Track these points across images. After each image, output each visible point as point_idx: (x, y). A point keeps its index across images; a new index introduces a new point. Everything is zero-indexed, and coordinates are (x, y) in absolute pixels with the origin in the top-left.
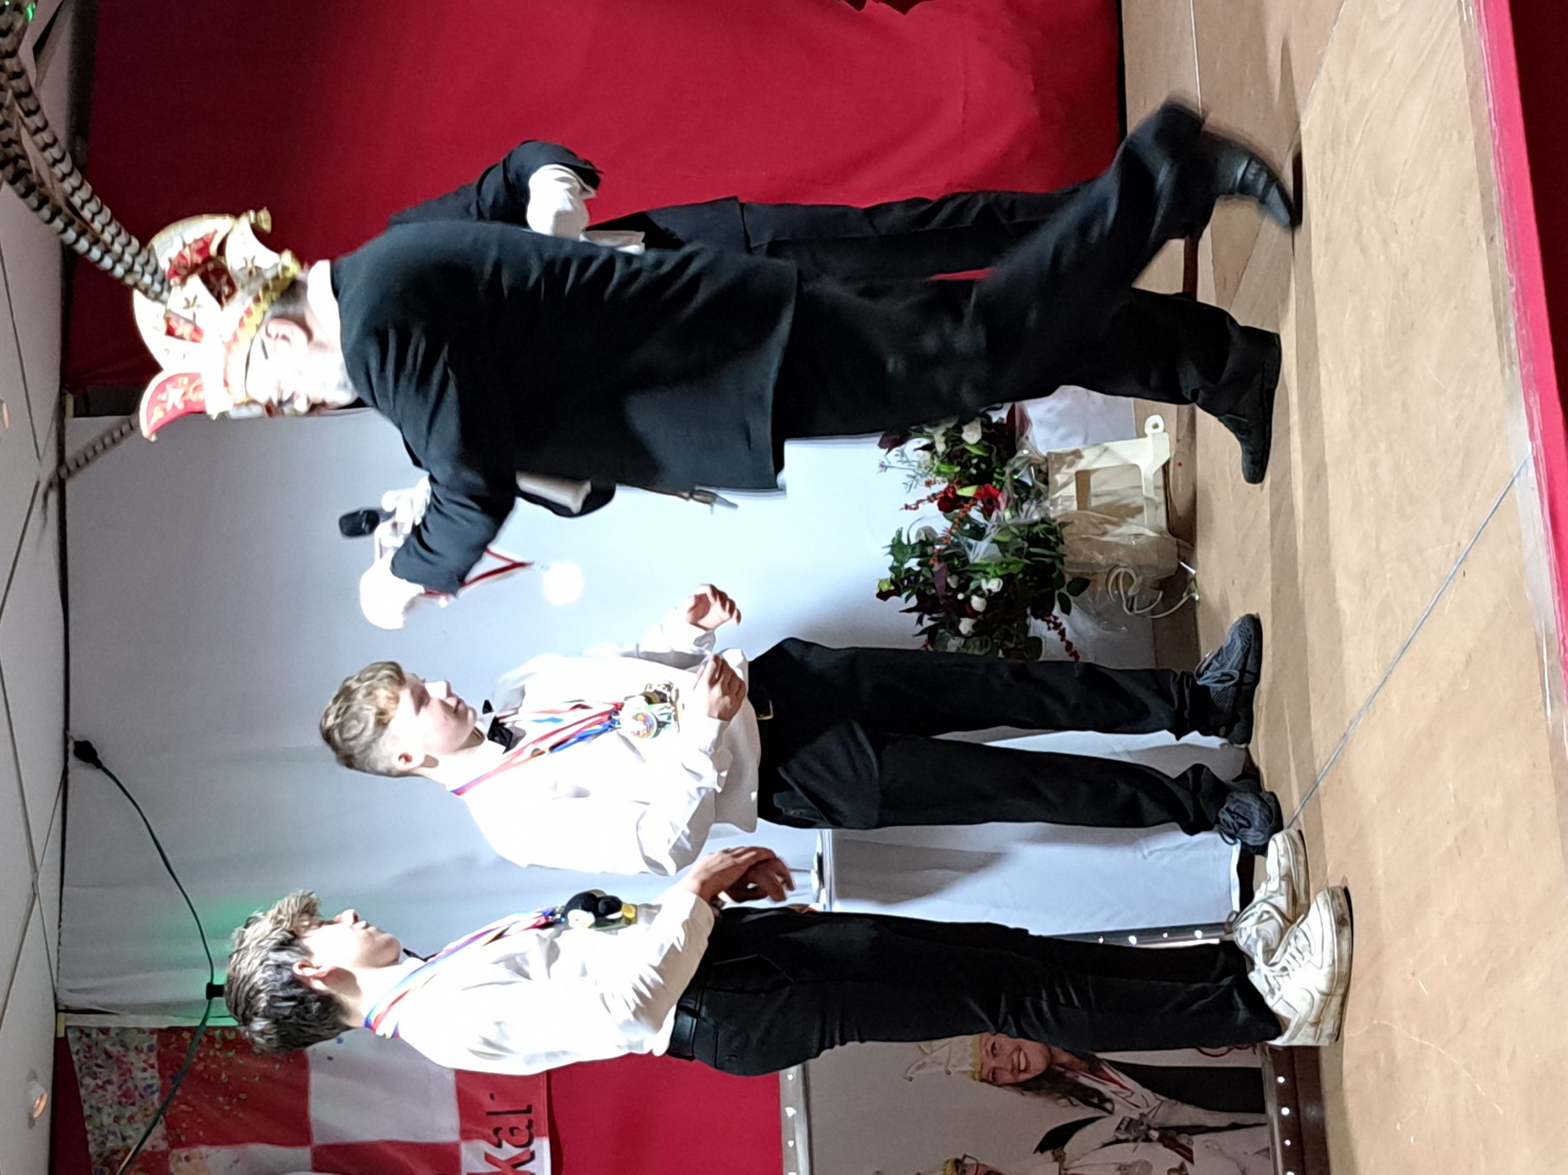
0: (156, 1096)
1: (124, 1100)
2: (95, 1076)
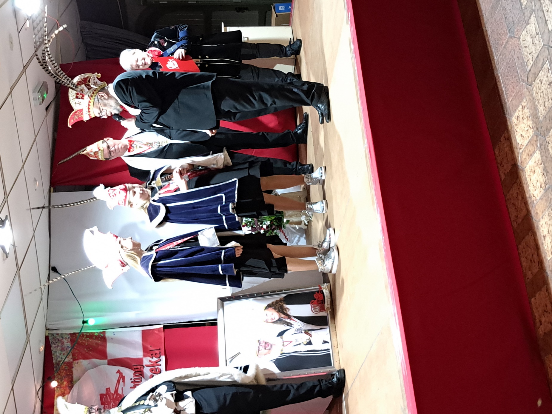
0: (70, 348)
1: (62, 350)
2: (55, 344)
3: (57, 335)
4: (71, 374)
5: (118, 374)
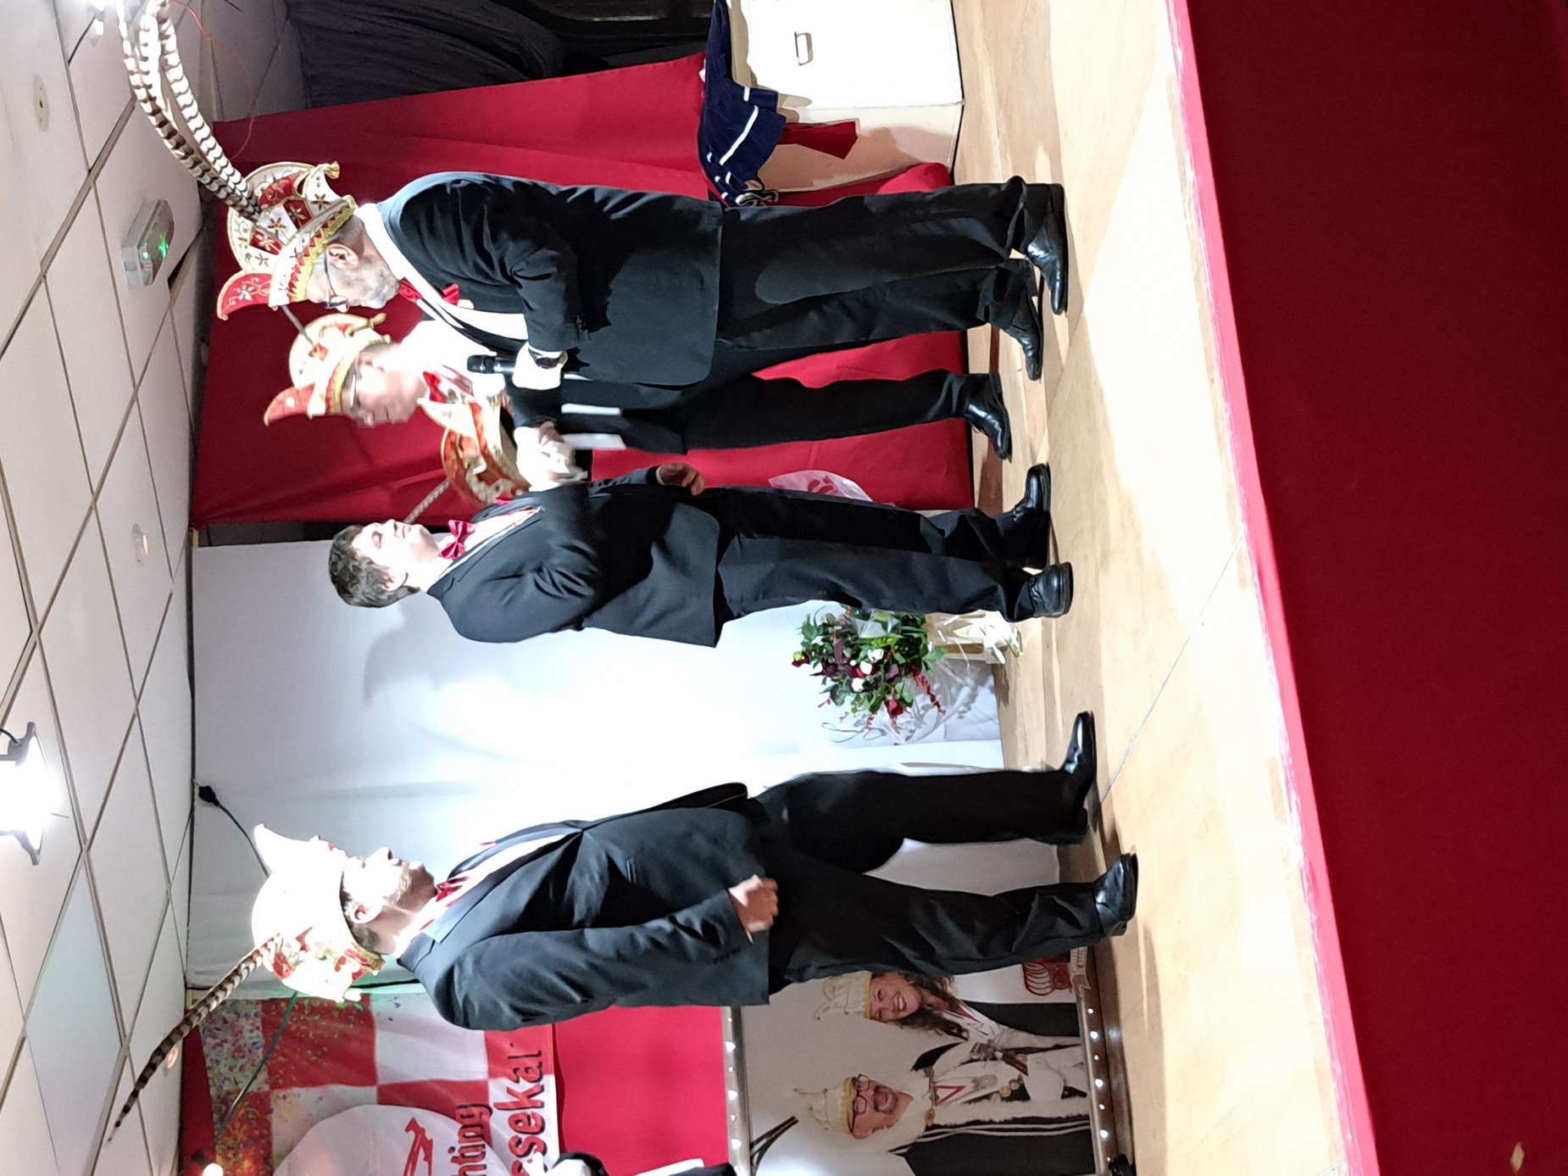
0: (261, 1050)
1: (236, 1054)
2: (214, 1037)
4: (266, 1132)
5: (412, 1133)
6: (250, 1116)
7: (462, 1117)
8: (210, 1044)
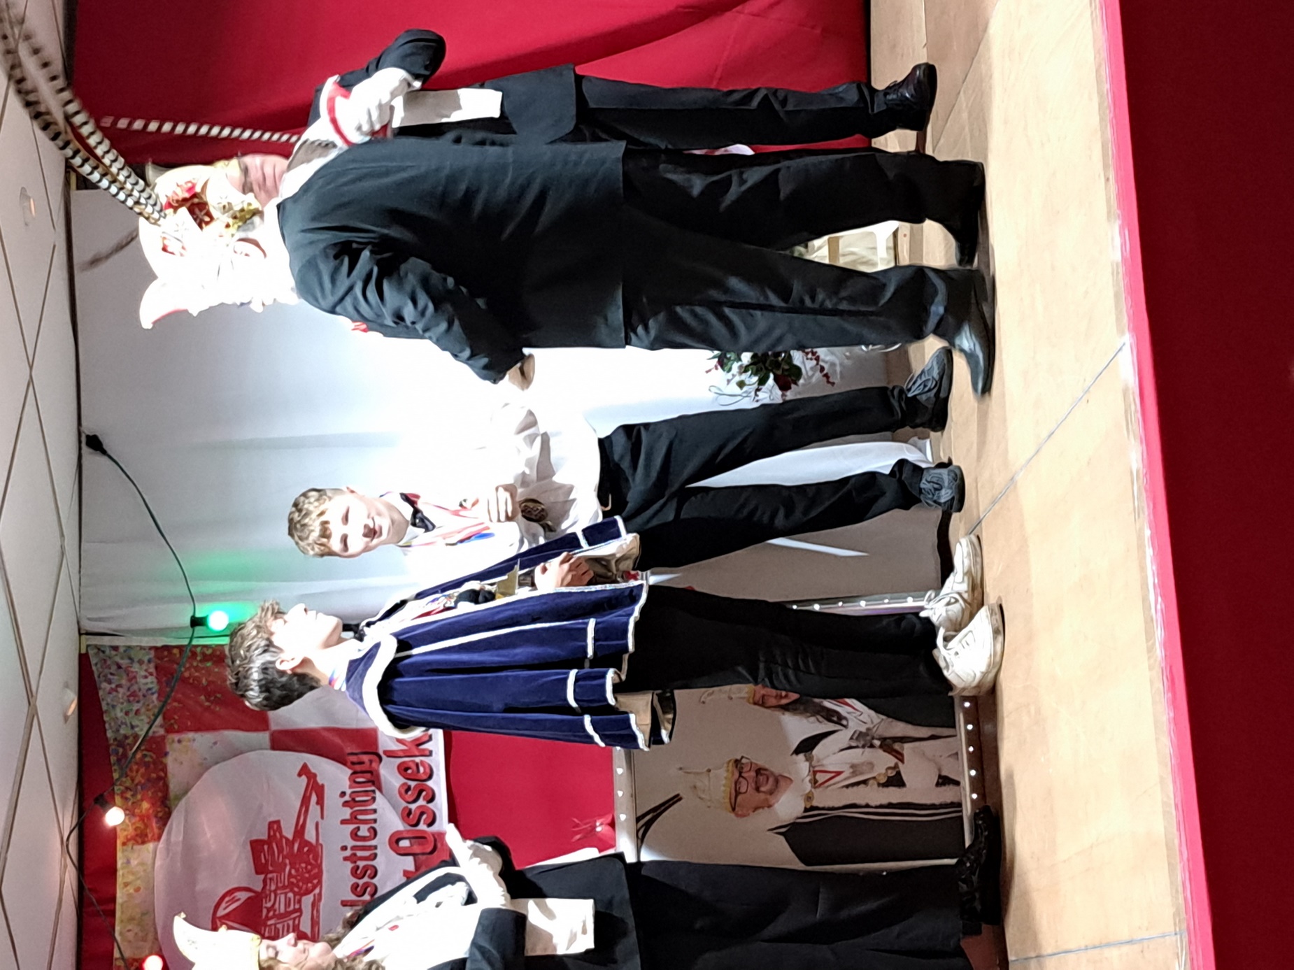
0: (155, 696)
2: (110, 682)
3: (114, 653)
4: (162, 774)
5: (304, 778)
6: (147, 759)
7: (353, 763)
8: (105, 689)
